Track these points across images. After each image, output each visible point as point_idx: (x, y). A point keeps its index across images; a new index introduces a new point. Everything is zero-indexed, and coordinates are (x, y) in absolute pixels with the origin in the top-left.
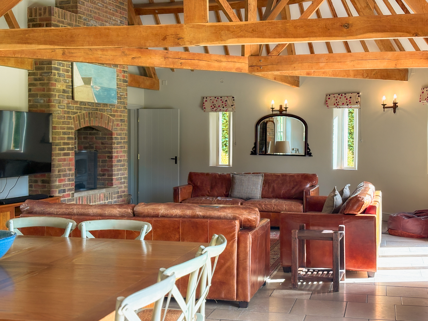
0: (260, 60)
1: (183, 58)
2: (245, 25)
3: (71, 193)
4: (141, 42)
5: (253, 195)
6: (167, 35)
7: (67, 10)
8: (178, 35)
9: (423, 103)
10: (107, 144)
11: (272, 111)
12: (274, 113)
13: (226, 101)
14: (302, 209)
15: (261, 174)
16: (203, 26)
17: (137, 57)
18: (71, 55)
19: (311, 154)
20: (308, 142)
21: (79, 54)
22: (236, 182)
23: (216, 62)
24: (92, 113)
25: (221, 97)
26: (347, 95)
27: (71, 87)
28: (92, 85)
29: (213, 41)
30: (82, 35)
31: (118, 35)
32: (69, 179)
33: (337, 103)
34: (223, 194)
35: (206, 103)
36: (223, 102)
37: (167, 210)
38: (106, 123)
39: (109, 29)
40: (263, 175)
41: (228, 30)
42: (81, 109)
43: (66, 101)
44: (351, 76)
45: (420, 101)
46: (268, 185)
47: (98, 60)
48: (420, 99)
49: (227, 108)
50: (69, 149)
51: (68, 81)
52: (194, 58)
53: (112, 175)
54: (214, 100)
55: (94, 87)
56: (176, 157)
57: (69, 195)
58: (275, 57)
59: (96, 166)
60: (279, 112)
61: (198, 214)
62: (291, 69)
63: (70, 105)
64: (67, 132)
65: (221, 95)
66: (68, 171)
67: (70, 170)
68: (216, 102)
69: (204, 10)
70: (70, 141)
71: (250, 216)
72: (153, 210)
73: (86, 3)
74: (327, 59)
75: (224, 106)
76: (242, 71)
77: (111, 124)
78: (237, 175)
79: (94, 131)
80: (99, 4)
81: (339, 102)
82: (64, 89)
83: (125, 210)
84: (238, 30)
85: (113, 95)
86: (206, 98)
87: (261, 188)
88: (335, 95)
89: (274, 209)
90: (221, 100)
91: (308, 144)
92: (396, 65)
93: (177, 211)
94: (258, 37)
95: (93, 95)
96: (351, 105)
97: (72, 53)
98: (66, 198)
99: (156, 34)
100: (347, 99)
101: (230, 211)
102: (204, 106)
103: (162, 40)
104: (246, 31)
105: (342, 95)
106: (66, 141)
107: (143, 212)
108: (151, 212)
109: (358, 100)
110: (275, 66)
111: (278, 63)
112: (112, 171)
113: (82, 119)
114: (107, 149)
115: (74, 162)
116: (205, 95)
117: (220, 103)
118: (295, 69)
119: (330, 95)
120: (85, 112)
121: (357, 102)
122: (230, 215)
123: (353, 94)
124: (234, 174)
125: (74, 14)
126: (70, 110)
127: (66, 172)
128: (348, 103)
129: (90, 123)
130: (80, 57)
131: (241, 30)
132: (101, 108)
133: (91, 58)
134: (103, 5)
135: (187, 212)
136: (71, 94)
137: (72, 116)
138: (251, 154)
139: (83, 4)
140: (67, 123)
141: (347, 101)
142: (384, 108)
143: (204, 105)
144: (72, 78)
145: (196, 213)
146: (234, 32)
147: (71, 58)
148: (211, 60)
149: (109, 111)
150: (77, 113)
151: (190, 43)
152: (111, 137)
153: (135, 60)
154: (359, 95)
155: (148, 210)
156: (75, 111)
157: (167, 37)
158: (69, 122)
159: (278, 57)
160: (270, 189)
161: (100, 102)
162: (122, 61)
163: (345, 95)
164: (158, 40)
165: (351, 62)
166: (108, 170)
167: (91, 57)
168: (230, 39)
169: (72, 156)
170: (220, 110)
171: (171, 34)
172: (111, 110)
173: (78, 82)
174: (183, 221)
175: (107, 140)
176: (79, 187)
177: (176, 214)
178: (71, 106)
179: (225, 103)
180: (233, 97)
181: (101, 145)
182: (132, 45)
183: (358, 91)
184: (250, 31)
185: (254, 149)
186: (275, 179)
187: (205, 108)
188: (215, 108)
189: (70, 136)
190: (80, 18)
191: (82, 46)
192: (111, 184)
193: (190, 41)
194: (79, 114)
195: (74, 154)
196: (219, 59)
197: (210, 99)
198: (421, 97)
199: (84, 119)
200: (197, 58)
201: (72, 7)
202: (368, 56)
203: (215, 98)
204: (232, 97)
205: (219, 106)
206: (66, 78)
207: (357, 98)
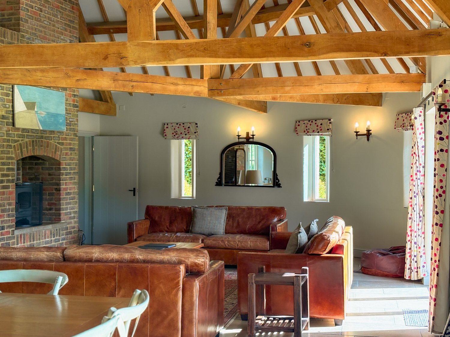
0: (221, 84)
1: (134, 80)
2: (196, 43)
3: (10, 230)
4: (80, 62)
5: (216, 231)
6: (109, 54)
7: (8, 28)
8: (121, 54)
9: (398, 131)
10: (55, 175)
11: (239, 138)
12: (241, 140)
13: (189, 128)
14: (269, 246)
15: (225, 207)
16: (149, 44)
17: (82, 79)
18: (6, 77)
19: (281, 184)
20: (277, 172)
21: (16, 76)
22: (197, 216)
23: (172, 85)
24: (36, 141)
25: (183, 124)
26: (318, 121)
27: (11, 113)
28: (36, 110)
29: (161, 61)
30: (13, 54)
31: (53, 54)
32: (9, 215)
33: (307, 130)
34: (183, 229)
35: (167, 131)
36: (185, 129)
37: (102, 254)
38: (52, 152)
39: (44, 47)
40: (226, 208)
41: (177, 49)
42: (23, 137)
43: (5, 128)
44: (320, 101)
45: (395, 128)
46: (233, 220)
47: (37, 83)
48: (395, 125)
49: (189, 135)
50: (8, 181)
51: (7, 106)
52: (147, 81)
53: (59, 210)
54: (176, 126)
55: (39, 112)
56: (134, 189)
57: (8, 233)
58: (237, 80)
59: (41, 200)
60: (245, 140)
61: (138, 257)
62: (254, 94)
63: (10, 132)
64: (6, 162)
65: (183, 122)
66: (7, 206)
67: (10, 204)
68: (177, 128)
69: (150, 26)
70: (11, 173)
71: (198, 260)
72: (86, 253)
73: (29, 20)
74: (292, 82)
75: (186, 133)
76: (201, 95)
77: (59, 153)
78: (199, 208)
79: (40, 161)
80: (45, 22)
81: (309, 129)
82: (3, 115)
83: (54, 254)
84: (188, 48)
85: (61, 121)
86: (167, 124)
87: (224, 222)
88: (305, 122)
89: (237, 246)
90: (183, 127)
91: (277, 174)
92: (367, 89)
93: (113, 255)
94: (210, 57)
95: (37, 121)
96: (322, 132)
97: (8, 75)
98: (5, 236)
99: (96, 53)
100: (317, 126)
101: (175, 254)
102: (165, 133)
103: (103, 59)
104: (197, 50)
105: (312, 122)
106: (5, 172)
107: (74, 256)
108: (84, 256)
109: (330, 127)
110: (237, 90)
111: (240, 86)
112: (60, 205)
113: (24, 148)
114: (54, 181)
115: (14, 195)
116: (166, 121)
117: (182, 130)
118: (259, 93)
119: (299, 122)
120: (28, 140)
121: (328, 129)
122: (175, 259)
123: (324, 120)
124: (195, 207)
125: (16, 32)
126: (10, 138)
127: (5, 207)
128: (319, 130)
129: (34, 152)
130: (17, 79)
131: (191, 49)
132: (48, 135)
133: (29, 81)
134: (50, 23)
135: (125, 255)
136: (11, 121)
137: (13, 144)
138: (216, 185)
139: (27, 21)
140: (6, 152)
141: (317, 128)
142: (357, 135)
143: (164, 131)
144: (13, 103)
145: (135, 257)
146: (183, 51)
147: (7, 80)
148: (166, 83)
149: (57, 138)
150: (18, 141)
151: (134, 63)
152: (58, 168)
153: (79, 82)
154: (331, 121)
155: (80, 254)
156: (16, 138)
157: (108, 56)
158: (9, 151)
159: (240, 80)
160: (234, 224)
161: (46, 129)
162: (65, 83)
163: (316, 122)
164: (99, 59)
165: (319, 86)
166: (55, 204)
167: (30, 79)
168: (180, 58)
169: (12, 189)
170: (183, 137)
171: (113, 52)
172: (59, 137)
173: (20, 106)
174: (119, 266)
175: (54, 171)
176: (21, 223)
177: (112, 258)
178: (11, 134)
179: (188, 130)
180: (197, 124)
181: (47, 176)
182: (69, 64)
183: (329, 117)
184: (201, 50)
185: (219, 180)
186: (240, 212)
187: (166, 135)
188: (177, 136)
189: (10, 167)
190: (23, 36)
191: (13, 66)
192: (59, 220)
193: (135, 61)
194: (20, 142)
195: (15, 187)
196: (175, 81)
197: (172, 125)
198: (396, 124)
199: (27, 147)
200: (150, 80)
201: (14, 25)
202: (337, 79)
203: (177, 124)
204: (195, 124)
205: (181, 133)
206: (5, 103)
207: (328, 125)
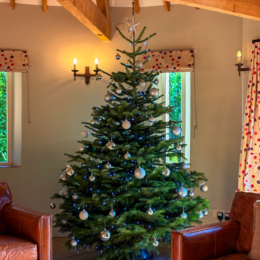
26: (5, 53)
100: (6, 59)
109: (26, 62)
121: (23, 65)
123: (16, 52)
128: (9, 65)
142: (75, 75)
154: (27, 54)
163: (2, 53)
183: (23, 48)
207: (23, 59)
